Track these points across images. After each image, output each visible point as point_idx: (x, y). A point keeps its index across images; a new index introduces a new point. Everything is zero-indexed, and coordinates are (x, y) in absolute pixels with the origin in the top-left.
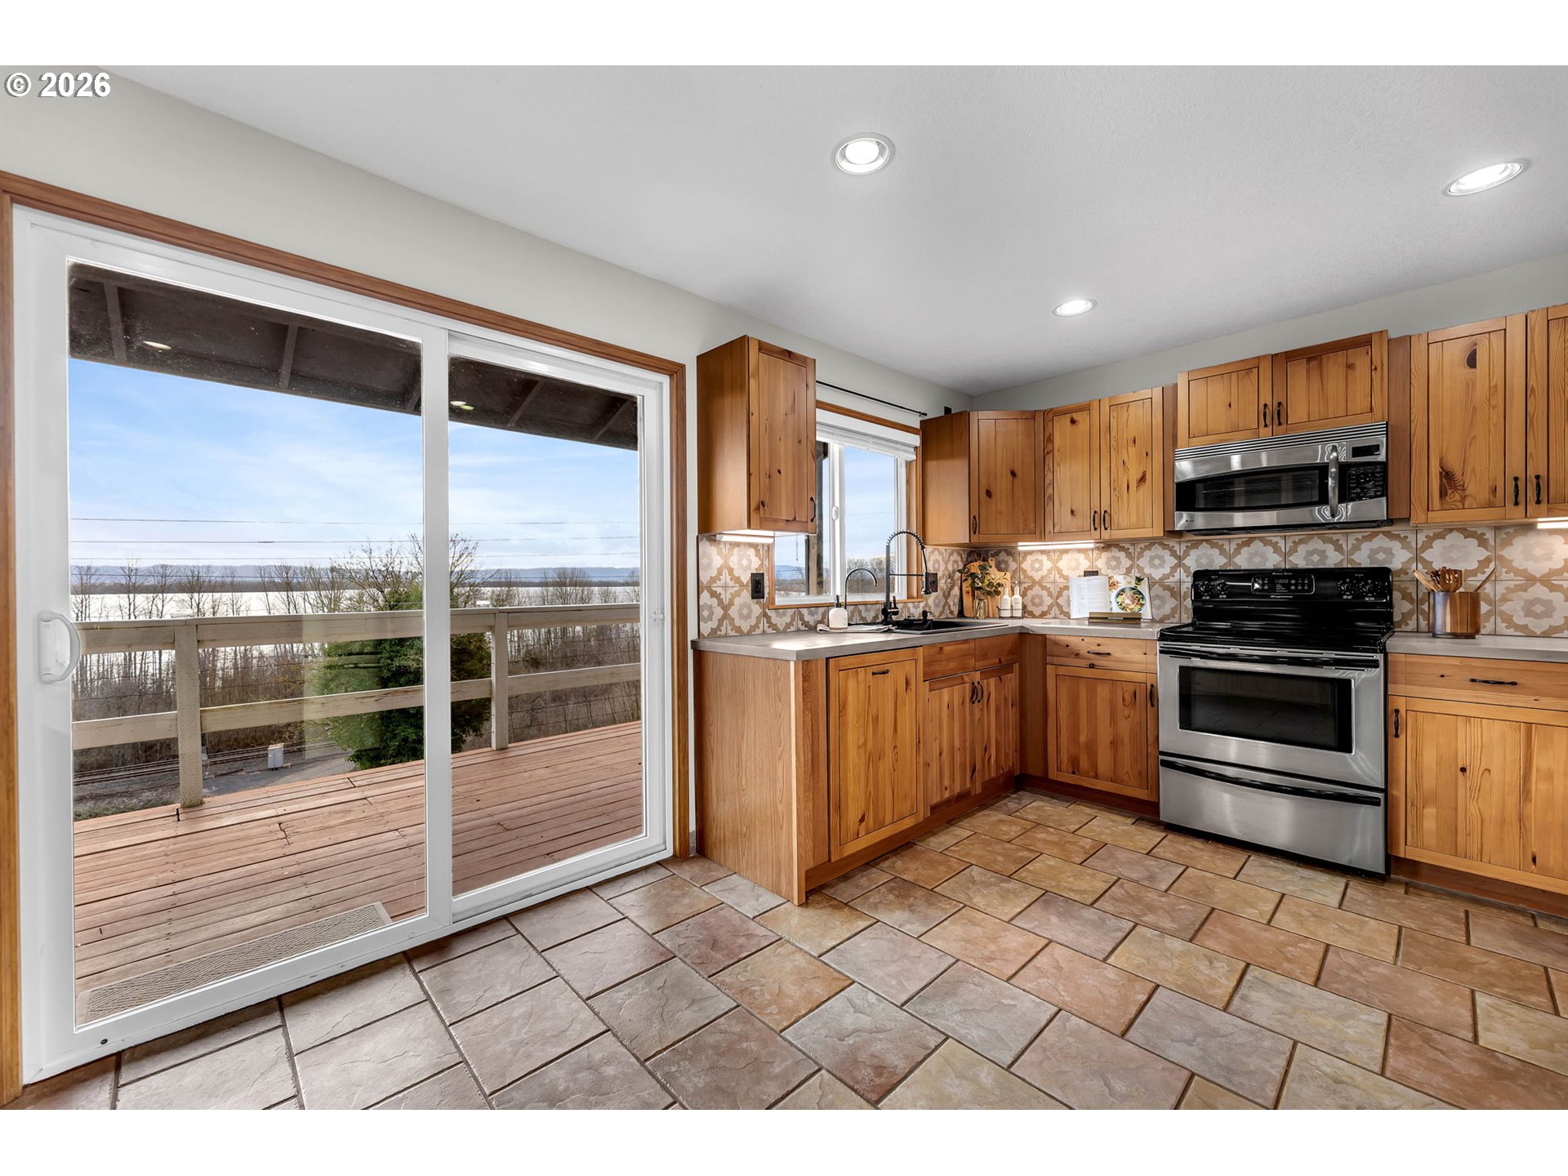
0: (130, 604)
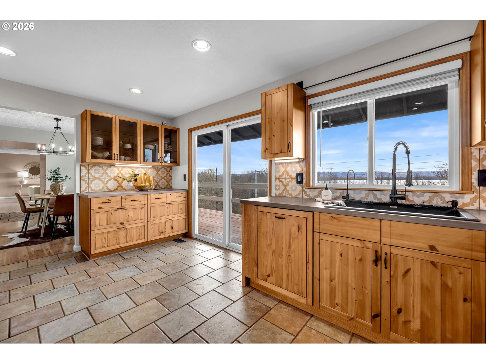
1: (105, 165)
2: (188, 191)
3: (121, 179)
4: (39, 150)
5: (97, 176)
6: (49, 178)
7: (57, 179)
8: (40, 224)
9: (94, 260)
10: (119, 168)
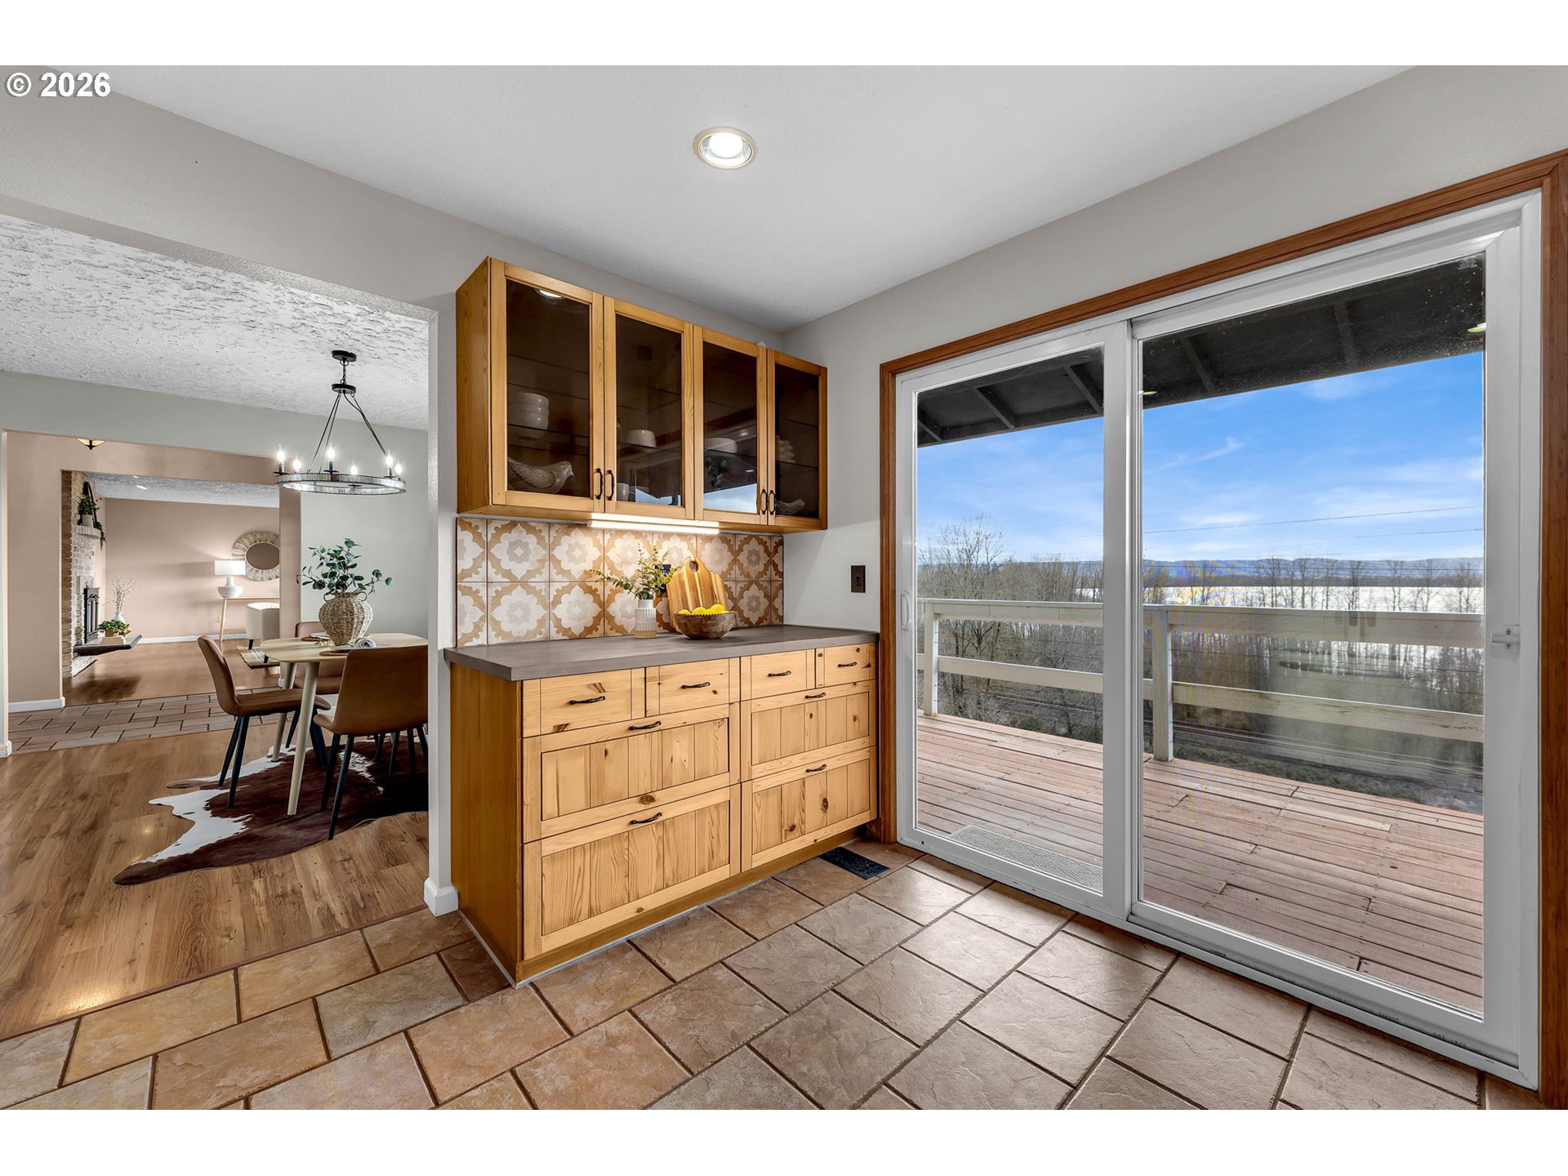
0: (1395, 596)
1: (549, 524)
2: (877, 636)
3: (610, 585)
4: (280, 470)
5: (519, 571)
6: (316, 579)
7: (341, 584)
8: (283, 749)
9: (532, 984)
10: (600, 536)
